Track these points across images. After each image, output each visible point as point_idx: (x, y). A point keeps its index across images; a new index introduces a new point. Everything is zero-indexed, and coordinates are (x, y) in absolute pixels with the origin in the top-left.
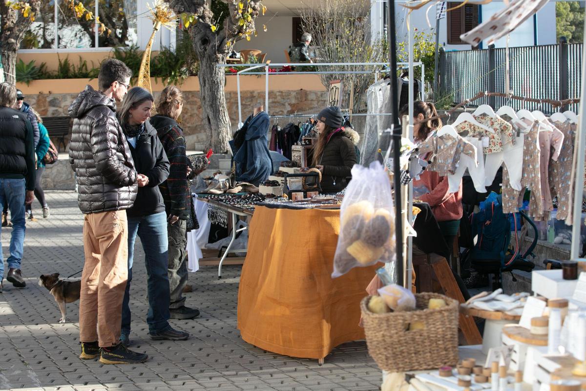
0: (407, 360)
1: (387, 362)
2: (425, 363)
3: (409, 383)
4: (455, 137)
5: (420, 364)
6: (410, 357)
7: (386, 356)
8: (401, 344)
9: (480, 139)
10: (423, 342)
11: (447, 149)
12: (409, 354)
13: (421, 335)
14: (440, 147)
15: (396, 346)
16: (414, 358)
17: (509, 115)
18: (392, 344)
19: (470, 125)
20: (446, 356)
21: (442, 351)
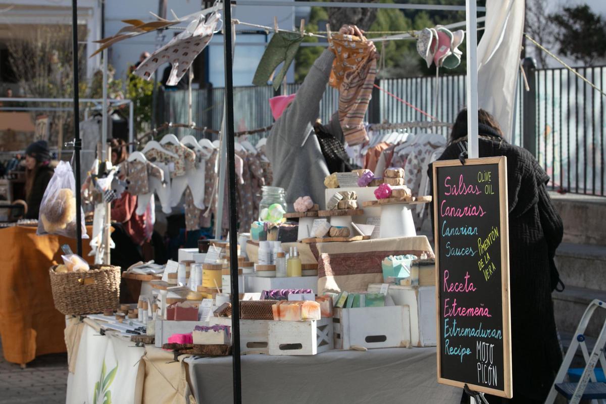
0: (82, 306)
1: (67, 308)
2: (95, 309)
3: (83, 322)
4: (144, 162)
5: (91, 310)
6: (84, 304)
7: (66, 303)
8: (77, 294)
9: (166, 164)
10: (93, 293)
11: (138, 173)
12: (83, 302)
13: (92, 289)
14: (131, 171)
15: (74, 296)
16: (87, 305)
17: (193, 144)
18: (71, 294)
19: (158, 153)
20: (110, 304)
21: (107, 300)
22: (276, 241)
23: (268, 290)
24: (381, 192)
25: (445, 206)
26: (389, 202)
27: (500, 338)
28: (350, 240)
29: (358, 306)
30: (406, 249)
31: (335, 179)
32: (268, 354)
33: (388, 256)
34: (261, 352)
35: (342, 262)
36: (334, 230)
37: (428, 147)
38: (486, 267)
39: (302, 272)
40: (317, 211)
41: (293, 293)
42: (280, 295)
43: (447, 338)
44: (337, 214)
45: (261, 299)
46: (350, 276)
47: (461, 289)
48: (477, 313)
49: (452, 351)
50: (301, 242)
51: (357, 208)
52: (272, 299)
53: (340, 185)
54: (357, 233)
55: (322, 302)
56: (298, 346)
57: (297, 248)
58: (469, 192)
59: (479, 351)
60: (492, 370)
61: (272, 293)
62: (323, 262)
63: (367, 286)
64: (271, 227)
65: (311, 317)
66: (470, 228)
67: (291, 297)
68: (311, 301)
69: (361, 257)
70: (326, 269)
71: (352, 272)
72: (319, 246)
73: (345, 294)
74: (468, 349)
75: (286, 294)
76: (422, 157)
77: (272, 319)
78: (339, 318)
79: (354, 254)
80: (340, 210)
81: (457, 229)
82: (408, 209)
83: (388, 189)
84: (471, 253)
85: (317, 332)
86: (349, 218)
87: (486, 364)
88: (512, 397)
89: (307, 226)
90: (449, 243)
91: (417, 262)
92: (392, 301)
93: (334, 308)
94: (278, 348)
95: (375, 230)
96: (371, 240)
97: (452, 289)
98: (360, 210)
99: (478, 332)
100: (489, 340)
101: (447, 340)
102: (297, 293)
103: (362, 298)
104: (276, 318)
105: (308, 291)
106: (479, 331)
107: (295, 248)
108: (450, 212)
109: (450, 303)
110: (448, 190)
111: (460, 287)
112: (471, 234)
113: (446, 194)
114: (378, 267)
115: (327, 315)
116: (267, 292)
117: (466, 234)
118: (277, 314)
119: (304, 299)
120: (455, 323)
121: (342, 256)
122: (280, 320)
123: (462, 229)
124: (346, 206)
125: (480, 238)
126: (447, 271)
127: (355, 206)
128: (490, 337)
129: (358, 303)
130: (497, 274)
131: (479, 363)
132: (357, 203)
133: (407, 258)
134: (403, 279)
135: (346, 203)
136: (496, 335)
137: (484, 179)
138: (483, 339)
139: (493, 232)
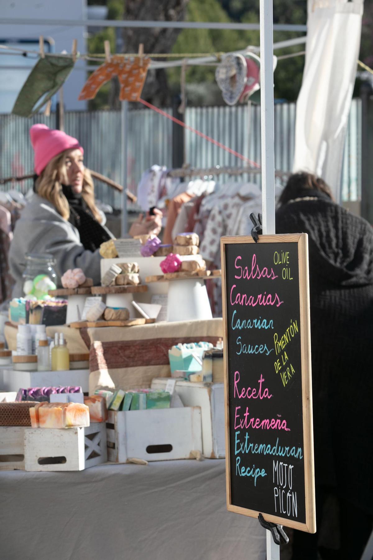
22: (40, 324)
23: (26, 388)
24: (168, 265)
25: (236, 291)
26: (177, 276)
27: (301, 458)
28: (130, 324)
29: (137, 408)
30: (198, 334)
31: (113, 247)
32: (24, 470)
33: (176, 344)
34: (16, 468)
35: (120, 351)
36: (110, 312)
37: (237, 200)
38: (283, 369)
39: (70, 364)
40: (90, 287)
41: (58, 391)
42: (42, 395)
43: (238, 455)
44: (114, 291)
45: (17, 399)
46: (130, 369)
47: (255, 395)
48: (273, 426)
49: (244, 472)
50: (69, 326)
51: (140, 283)
52: (31, 399)
53: (119, 254)
54: (138, 315)
55: (92, 404)
56: (61, 460)
57: (64, 335)
58: (264, 276)
59: (276, 473)
60: (291, 497)
61: (32, 392)
62: (95, 353)
63: (150, 381)
64: (34, 306)
65: (77, 423)
66: (265, 321)
67: (54, 398)
68: (77, 404)
69: (142, 346)
70: (99, 361)
71: (132, 364)
72: (90, 331)
73: (121, 394)
74: (263, 470)
75: (48, 393)
76: (228, 212)
77: (29, 425)
78: (113, 423)
79: (135, 341)
80: (118, 287)
81: (249, 321)
82: (202, 285)
83: (177, 260)
84: (266, 351)
85: (85, 441)
86: (130, 296)
87: (284, 489)
88: (315, 531)
89: (78, 306)
90: (240, 337)
91: (211, 353)
92: (178, 401)
93: (108, 411)
94: (37, 462)
95: (161, 310)
96: (156, 324)
97: (244, 395)
98: (143, 286)
99: (274, 450)
100: (288, 460)
101: (238, 458)
102: (63, 392)
103: (142, 397)
104: (34, 425)
105: (77, 389)
106: (275, 448)
107: (61, 335)
108: (241, 299)
109: (241, 412)
110: (238, 272)
111: (253, 393)
112: (266, 328)
113: (236, 277)
114: (165, 358)
115: (98, 420)
116: (25, 391)
117: (260, 328)
118: (35, 420)
119: (69, 401)
120: (247, 437)
121: (119, 345)
122: (39, 427)
123: (255, 321)
124: (126, 282)
125: (276, 334)
126: (237, 372)
127: (136, 281)
128: (288, 456)
129: (137, 405)
130: (297, 378)
131: (276, 488)
132: (139, 277)
133: (200, 346)
134: (193, 373)
135: (126, 277)
136: (296, 454)
137: (281, 260)
138: (280, 459)
139: (291, 326)
